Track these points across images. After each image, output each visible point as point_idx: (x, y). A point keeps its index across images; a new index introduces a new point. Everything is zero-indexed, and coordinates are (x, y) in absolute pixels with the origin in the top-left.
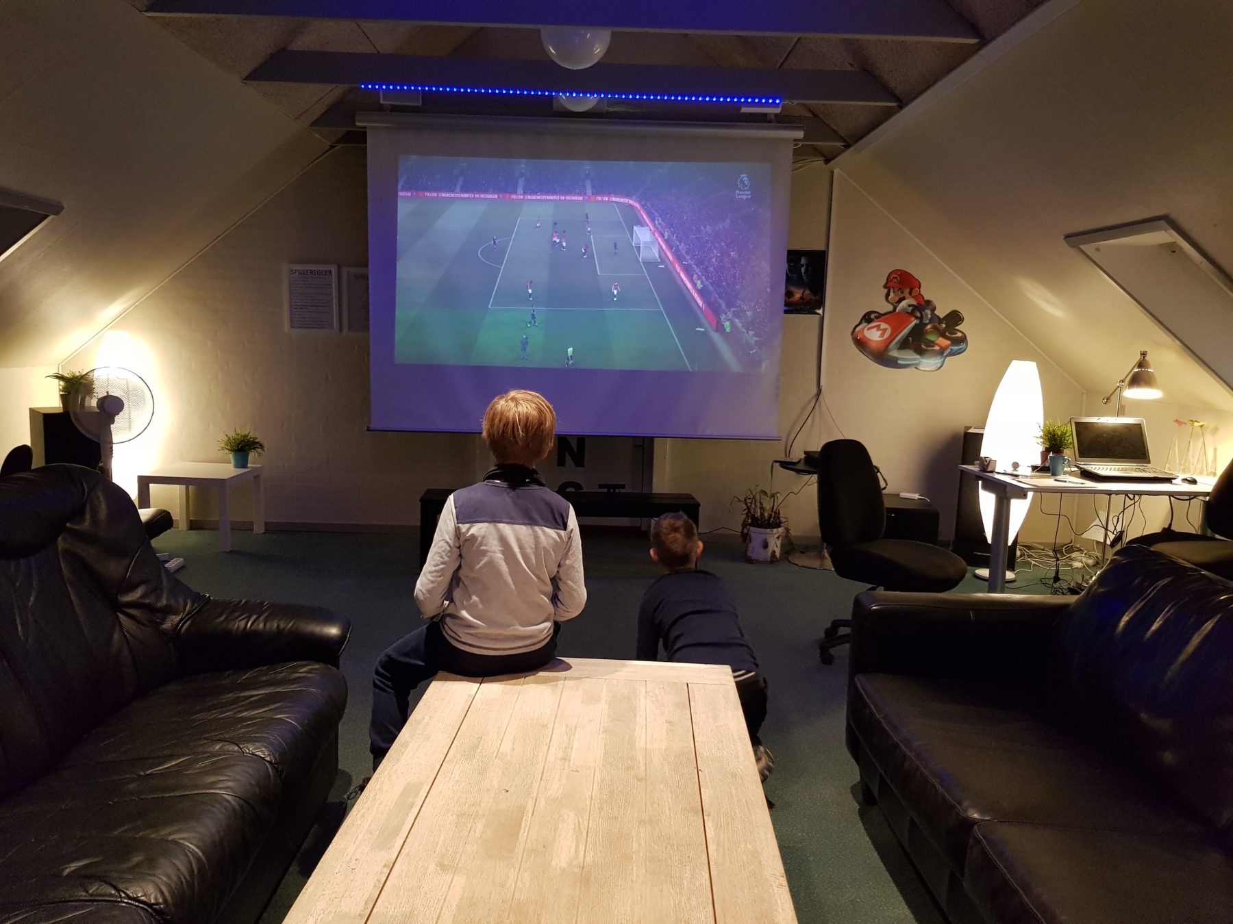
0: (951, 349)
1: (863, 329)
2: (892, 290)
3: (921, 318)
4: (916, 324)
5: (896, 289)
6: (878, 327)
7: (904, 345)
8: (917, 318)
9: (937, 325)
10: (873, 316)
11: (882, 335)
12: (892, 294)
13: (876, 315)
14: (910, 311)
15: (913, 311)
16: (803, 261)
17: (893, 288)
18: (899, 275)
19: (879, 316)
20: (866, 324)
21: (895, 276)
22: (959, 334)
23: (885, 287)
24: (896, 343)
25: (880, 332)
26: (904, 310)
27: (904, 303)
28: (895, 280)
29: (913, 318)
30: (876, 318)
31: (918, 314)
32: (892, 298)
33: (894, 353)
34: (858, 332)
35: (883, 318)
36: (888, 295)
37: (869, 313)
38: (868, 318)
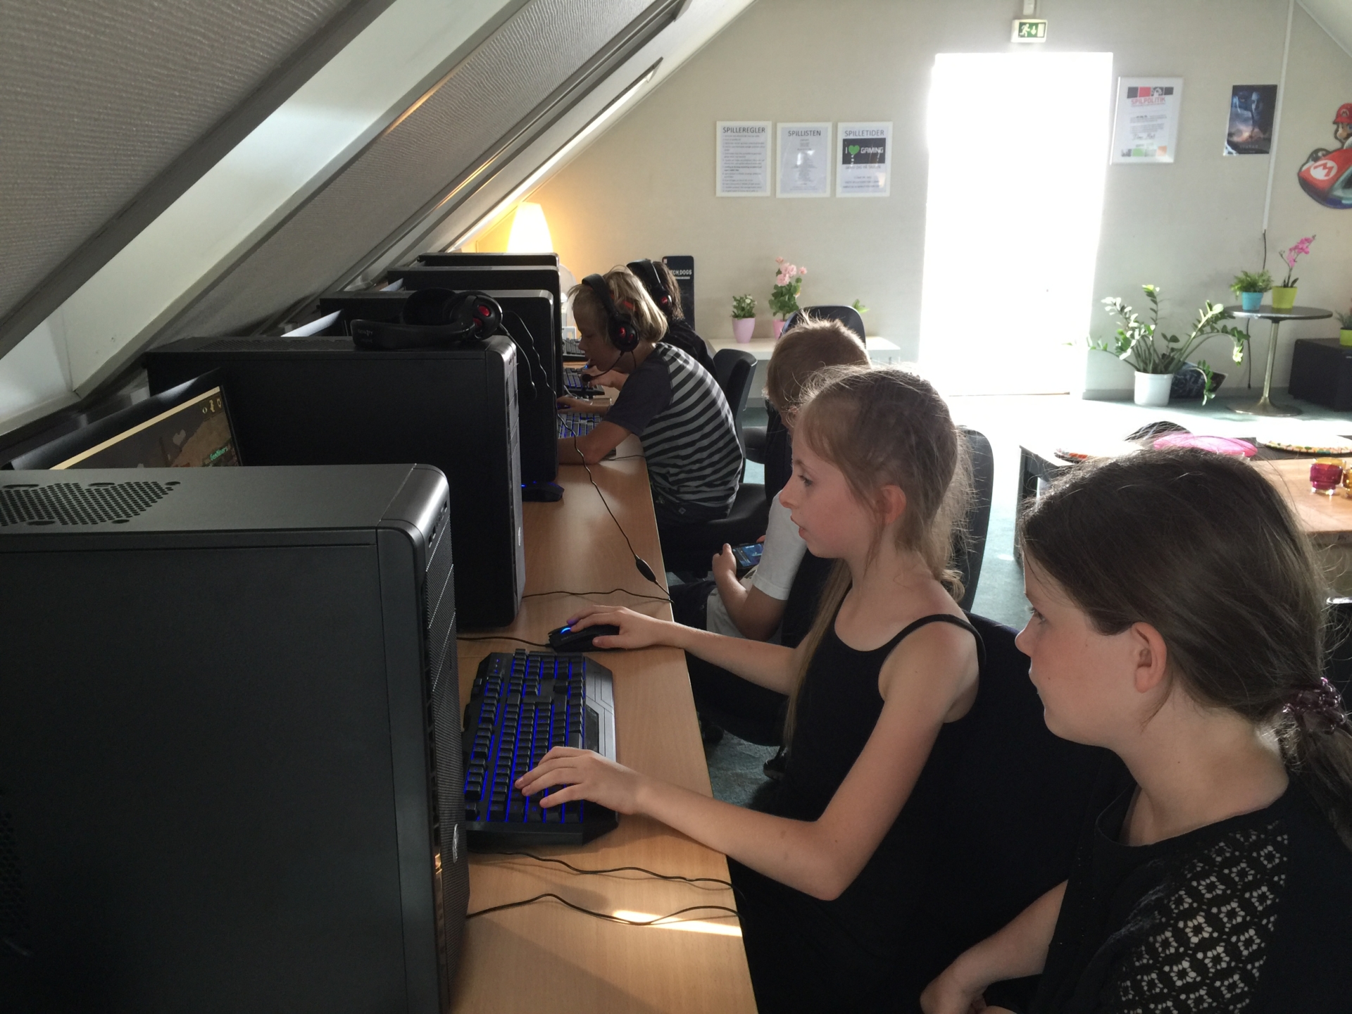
2: (1340, 126)
5: (1345, 125)
6: (1325, 166)
10: (1320, 154)
11: (1327, 175)
12: (1340, 130)
13: (1324, 152)
16: (1254, 97)
17: (1342, 123)
18: (1348, 109)
19: (1327, 153)
20: (1313, 162)
21: (1345, 110)
23: (1335, 123)
24: (1341, 182)
25: (1326, 171)
27: (1351, 140)
28: (1344, 115)
30: (1324, 155)
32: (1340, 135)
33: (1339, 193)
34: (1305, 171)
35: (1330, 155)
36: (1337, 131)
37: (1316, 151)
38: (1314, 156)
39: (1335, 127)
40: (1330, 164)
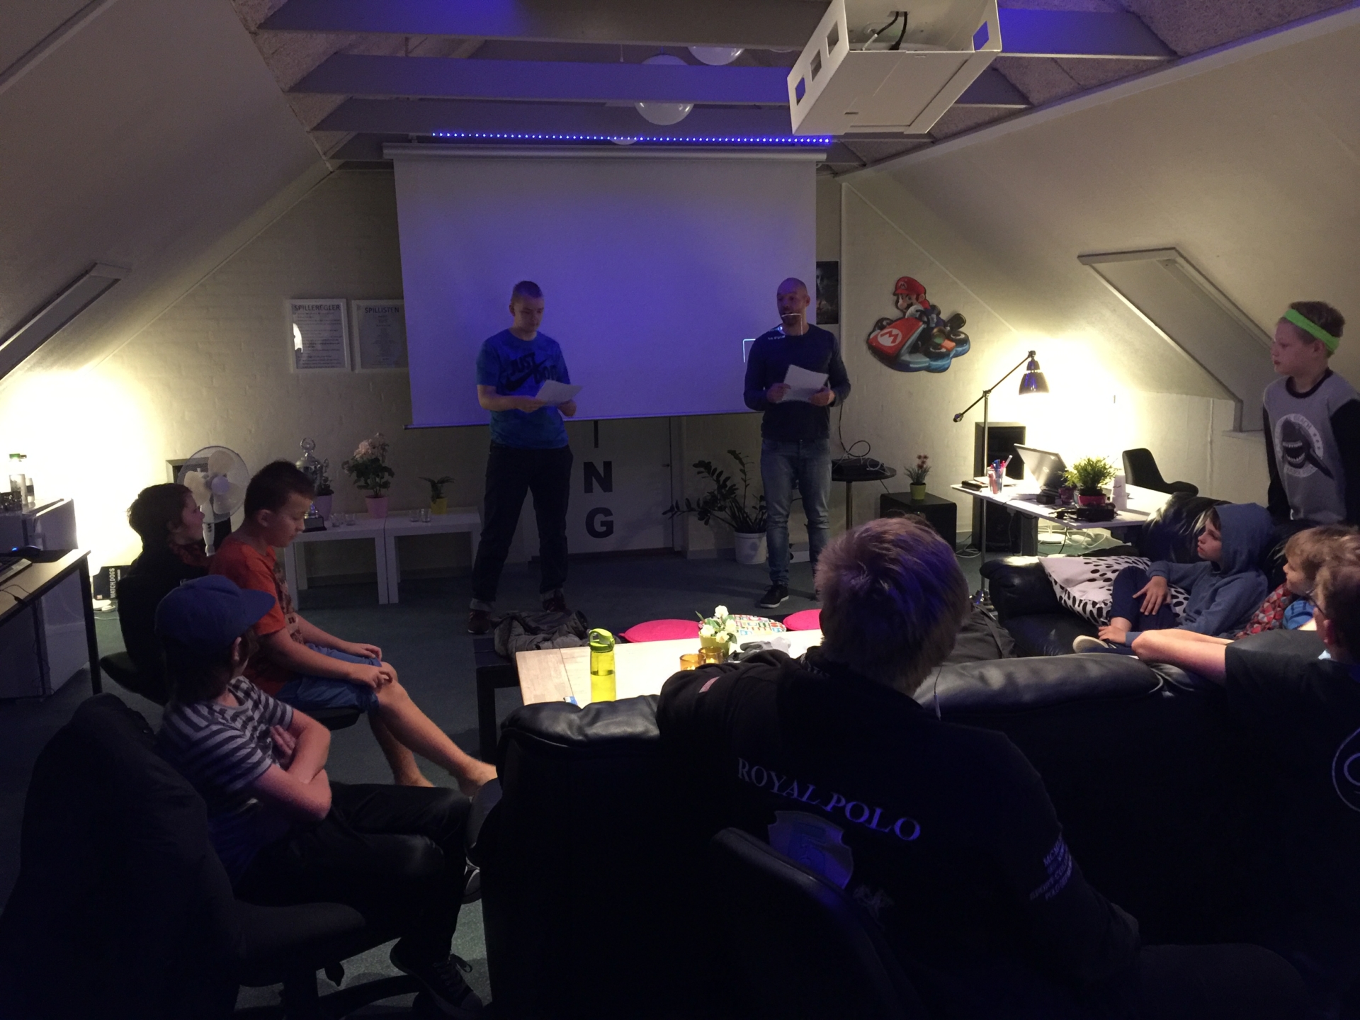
0: (956, 351)
1: (876, 336)
2: (900, 297)
3: (928, 323)
4: (924, 329)
5: (904, 296)
6: (890, 334)
7: (914, 349)
8: (924, 322)
9: (943, 328)
10: (885, 323)
12: (901, 301)
13: (888, 321)
14: (917, 316)
15: (920, 316)
17: (901, 294)
18: (905, 282)
19: (891, 322)
20: (879, 331)
21: (902, 283)
22: (963, 336)
23: (894, 294)
24: (908, 347)
25: (892, 338)
26: (912, 315)
27: (912, 309)
28: (903, 287)
29: (921, 323)
30: (889, 324)
31: (926, 319)
32: (901, 305)
33: (906, 358)
34: (873, 338)
35: (894, 324)
36: (897, 302)
37: (881, 321)
38: (880, 325)
39: (895, 298)
40: (895, 332)
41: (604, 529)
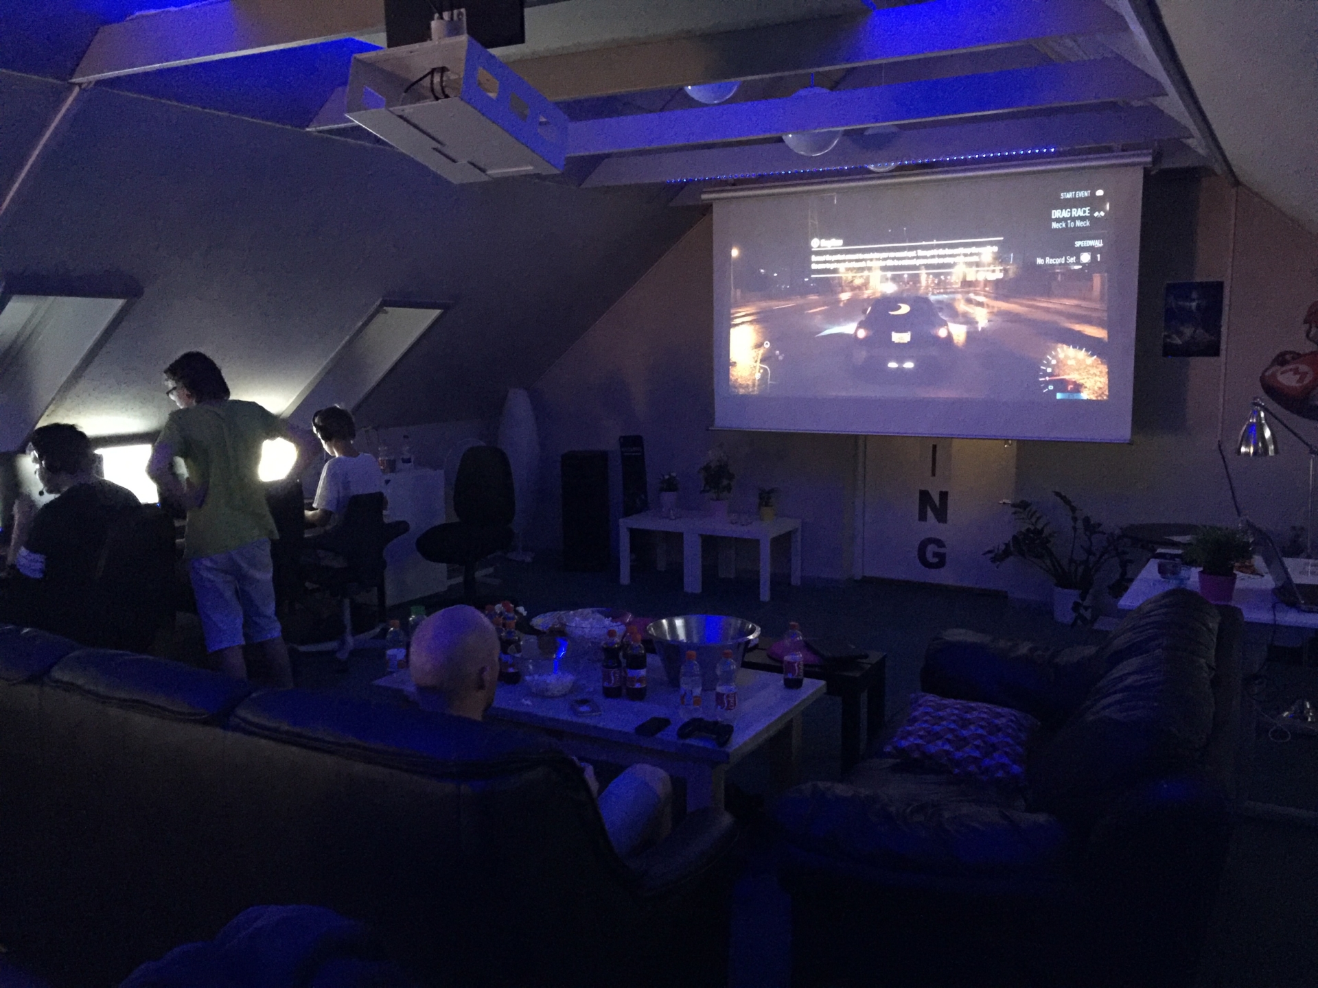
6: (1296, 371)
12: (1314, 330)
13: (1294, 356)
16: (1195, 295)
17: (1315, 322)
20: (1280, 367)
21: (1317, 308)
23: (1306, 322)
25: (1298, 377)
34: (1269, 376)
35: (1302, 359)
36: (1310, 331)
41: (936, 560)
